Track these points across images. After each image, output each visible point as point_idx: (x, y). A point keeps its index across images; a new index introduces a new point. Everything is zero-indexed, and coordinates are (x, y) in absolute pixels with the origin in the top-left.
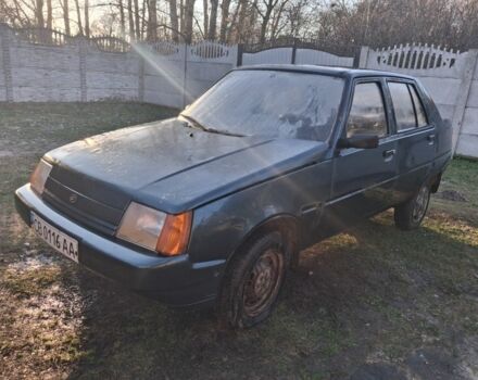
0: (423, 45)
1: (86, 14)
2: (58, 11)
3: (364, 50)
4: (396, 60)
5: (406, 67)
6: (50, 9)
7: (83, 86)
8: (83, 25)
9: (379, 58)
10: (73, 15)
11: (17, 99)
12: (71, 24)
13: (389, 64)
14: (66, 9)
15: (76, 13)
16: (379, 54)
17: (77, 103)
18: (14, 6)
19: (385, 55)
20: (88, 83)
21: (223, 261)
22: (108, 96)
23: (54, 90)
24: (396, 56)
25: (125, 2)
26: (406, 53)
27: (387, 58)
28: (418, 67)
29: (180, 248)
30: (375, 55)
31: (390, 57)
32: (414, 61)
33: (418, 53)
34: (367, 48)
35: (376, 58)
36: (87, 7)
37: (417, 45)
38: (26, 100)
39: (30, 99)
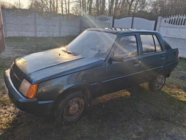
0: (183, 15)
1: (69, 5)
2: (59, 4)
3: (159, 18)
4: (172, 21)
5: (176, 24)
6: (57, 4)
7: (60, 31)
8: (68, 9)
9: (165, 21)
10: (64, 6)
11: (38, 36)
12: (64, 9)
13: (169, 23)
14: (62, 4)
15: (65, 5)
16: (165, 19)
17: (58, 37)
18: (46, 4)
19: (168, 20)
20: (62, 30)
21: (53, 101)
22: (69, 35)
23: (51, 33)
24: (172, 20)
25: (81, 1)
26: (176, 19)
27: (168, 21)
28: (181, 24)
29: (33, 96)
30: (164, 20)
31: (170, 20)
32: (179, 22)
33: (181, 19)
34: (161, 17)
35: (164, 21)
36: (69, 3)
37: (181, 15)
38: (41, 36)
39: (42, 36)
